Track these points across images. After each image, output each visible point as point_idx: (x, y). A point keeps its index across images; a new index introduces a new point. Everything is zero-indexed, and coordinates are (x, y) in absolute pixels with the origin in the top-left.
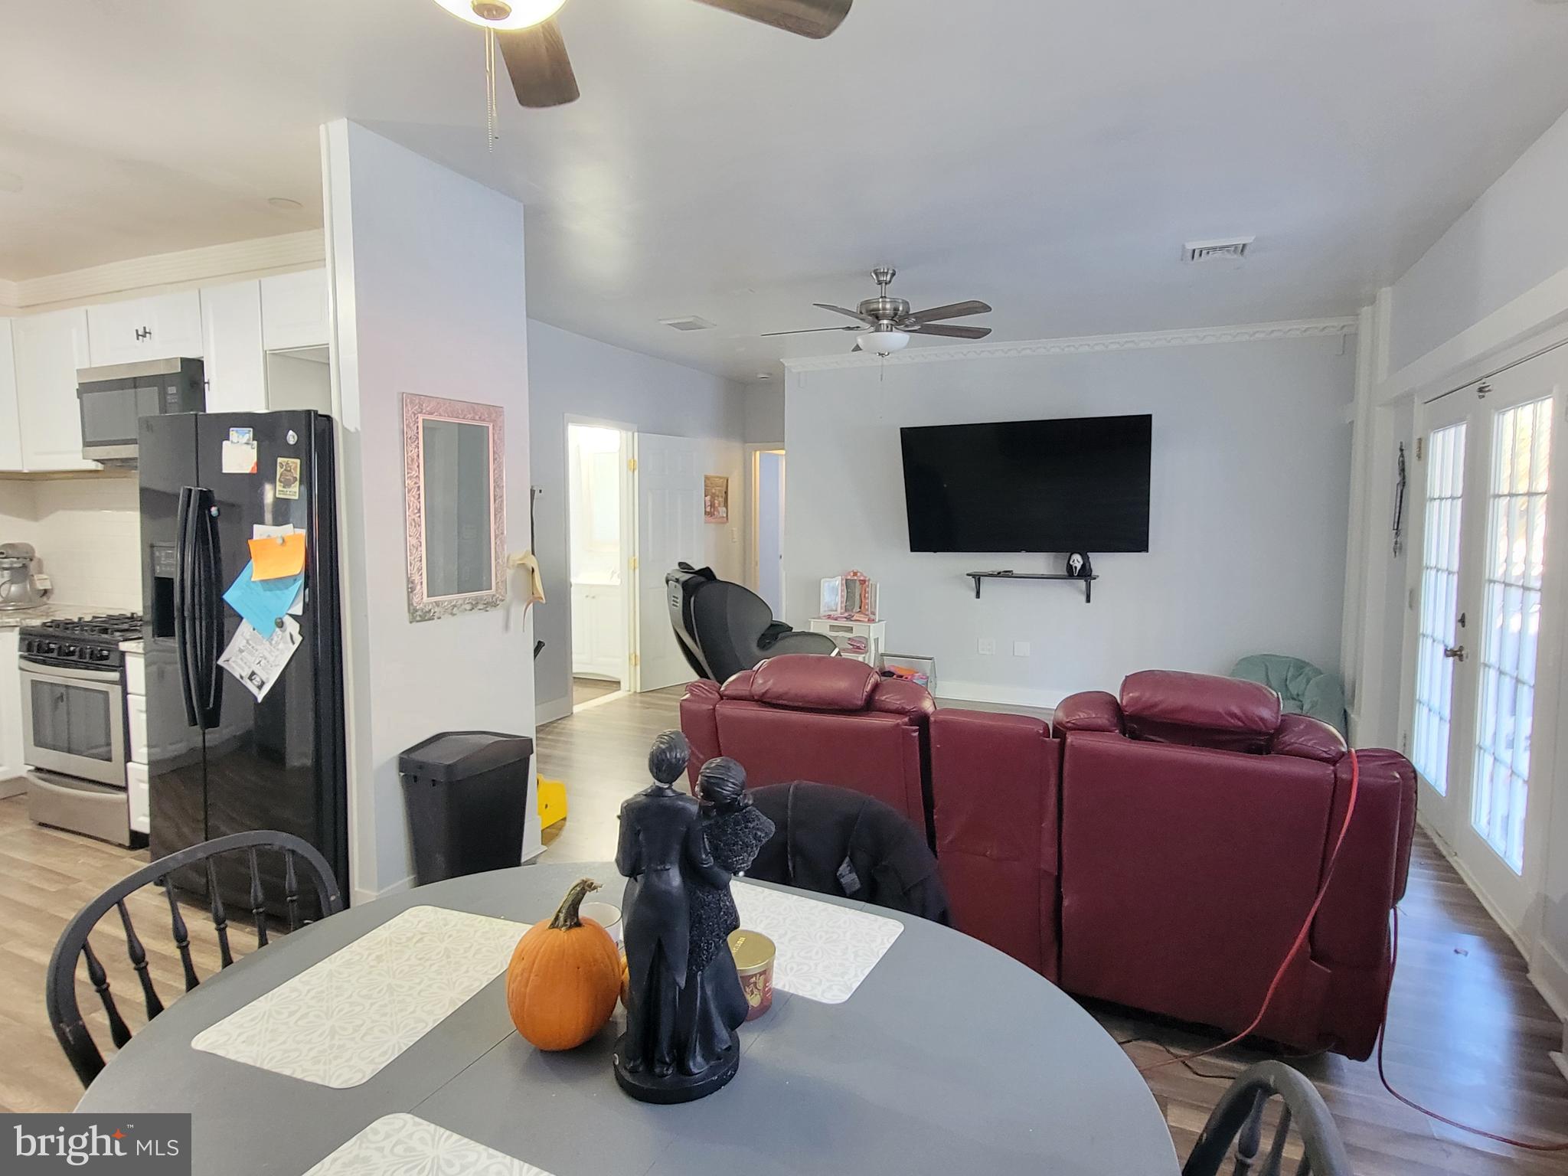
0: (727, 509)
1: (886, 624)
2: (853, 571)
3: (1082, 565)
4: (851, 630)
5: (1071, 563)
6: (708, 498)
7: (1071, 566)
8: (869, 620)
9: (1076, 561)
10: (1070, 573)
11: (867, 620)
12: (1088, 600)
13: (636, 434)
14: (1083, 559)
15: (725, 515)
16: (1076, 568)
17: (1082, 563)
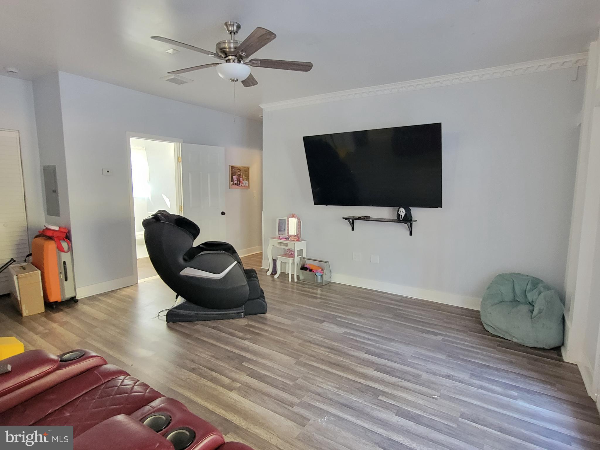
0: (249, 182)
1: (307, 242)
2: (292, 214)
3: (405, 215)
4: (286, 245)
5: (399, 213)
6: (235, 177)
7: (399, 214)
8: (297, 240)
9: (401, 212)
10: (399, 219)
11: (296, 240)
12: (411, 234)
13: (180, 143)
14: (405, 211)
15: (247, 185)
16: (401, 216)
17: (405, 213)
